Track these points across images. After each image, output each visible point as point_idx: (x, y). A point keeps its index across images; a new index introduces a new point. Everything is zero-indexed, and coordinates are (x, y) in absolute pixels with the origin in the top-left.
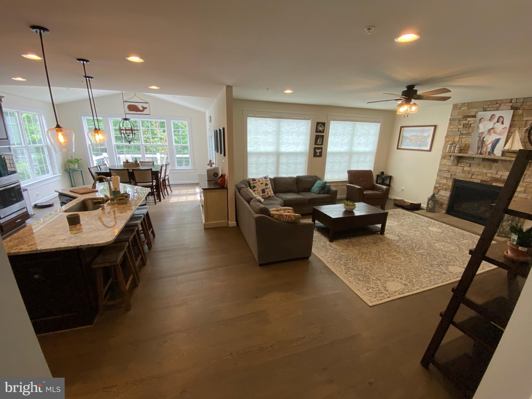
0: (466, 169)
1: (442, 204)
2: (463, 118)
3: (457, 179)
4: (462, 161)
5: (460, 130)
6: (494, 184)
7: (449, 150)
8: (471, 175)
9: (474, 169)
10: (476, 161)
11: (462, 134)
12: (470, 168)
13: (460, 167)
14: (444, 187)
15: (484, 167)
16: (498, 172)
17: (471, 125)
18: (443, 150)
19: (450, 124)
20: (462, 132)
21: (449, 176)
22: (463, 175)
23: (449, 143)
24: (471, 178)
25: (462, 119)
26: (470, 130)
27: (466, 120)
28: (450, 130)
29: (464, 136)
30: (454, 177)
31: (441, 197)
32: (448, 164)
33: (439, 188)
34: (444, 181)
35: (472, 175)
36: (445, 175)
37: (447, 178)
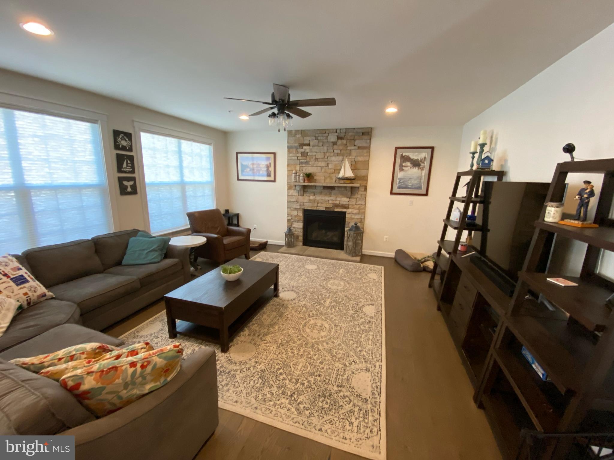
0: (312, 198)
1: (298, 237)
2: (300, 146)
3: (306, 209)
4: (306, 190)
5: (299, 158)
6: (336, 210)
7: (294, 180)
8: (316, 203)
9: (318, 198)
10: (318, 190)
11: (301, 163)
12: (314, 197)
13: (307, 197)
14: (296, 219)
15: (326, 195)
16: (337, 198)
17: (307, 153)
18: (287, 180)
19: (289, 152)
20: (301, 161)
21: (298, 207)
22: (310, 204)
23: (294, 172)
24: (317, 206)
26: (308, 159)
27: (303, 148)
28: (290, 158)
29: (304, 165)
30: (303, 207)
31: (295, 230)
32: (295, 195)
33: (292, 220)
34: (295, 213)
35: (318, 203)
36: (294, 207)
37: (297, 209)
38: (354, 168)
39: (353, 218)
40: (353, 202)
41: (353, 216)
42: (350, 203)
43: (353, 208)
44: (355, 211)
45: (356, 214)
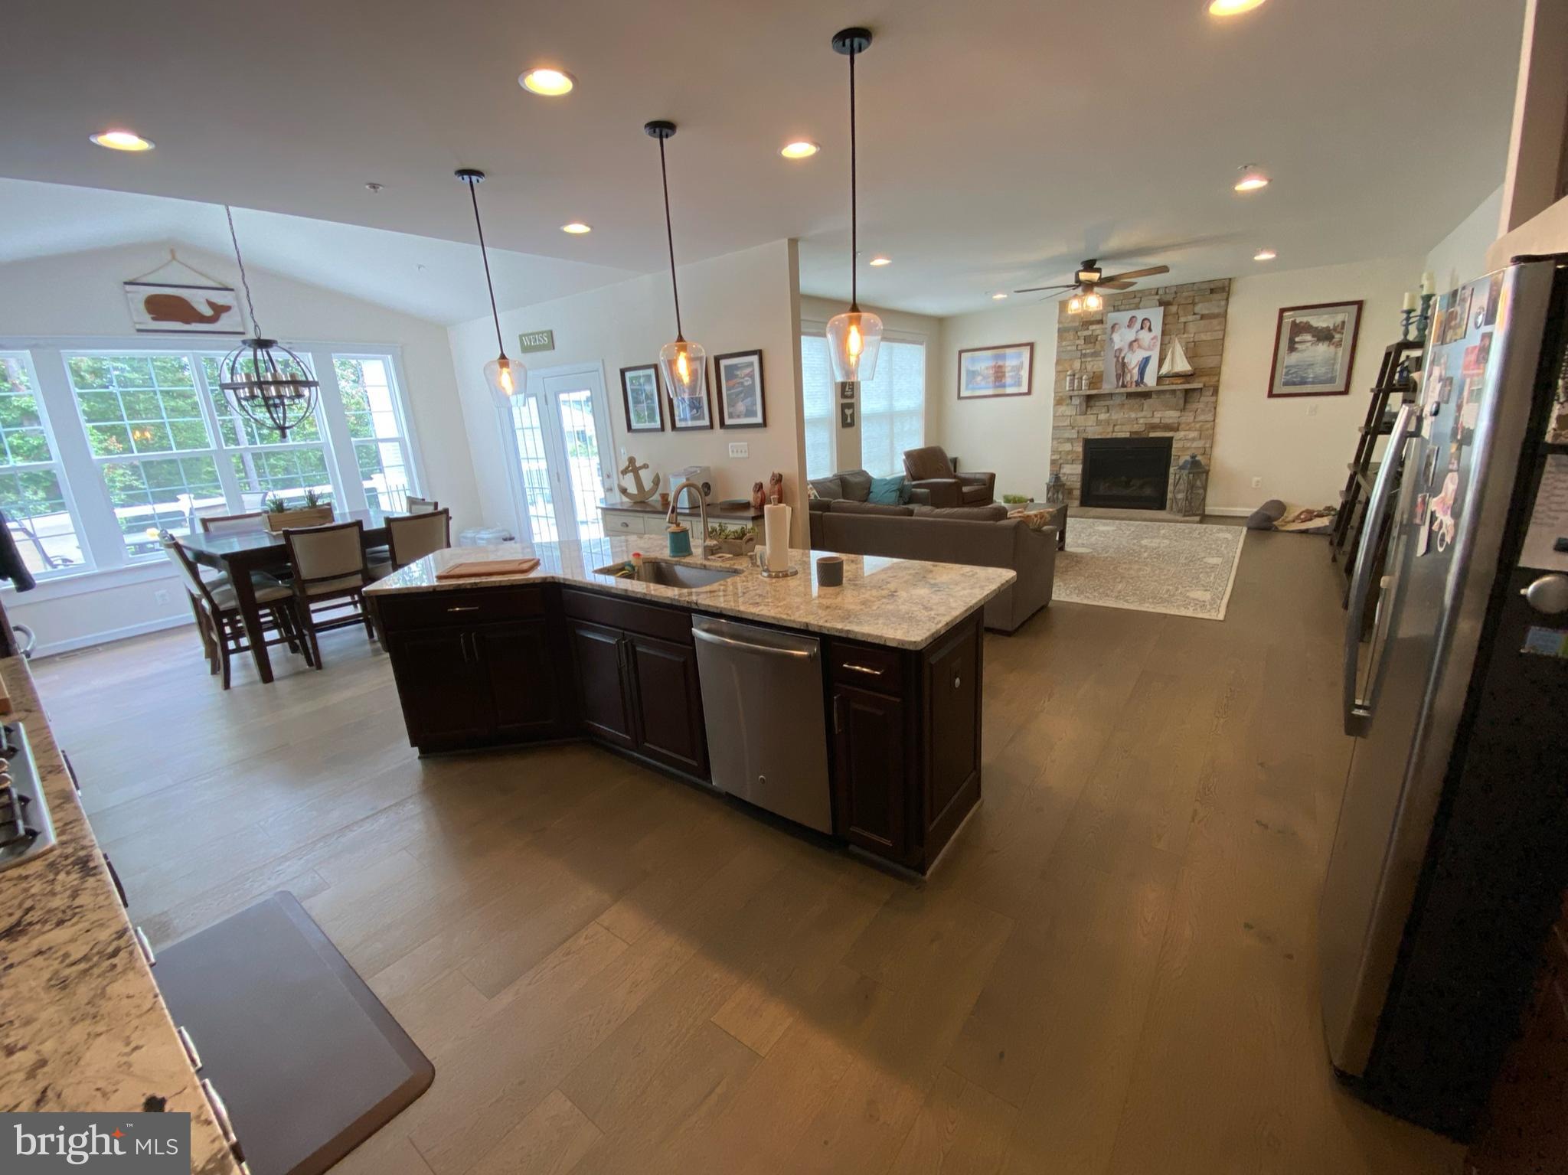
0: (1102, 417)
1: (1070, 491)
2: (1082, 326)
3: (1089, 437)
4: (1092, 403)
5: (1079, 348)
6: (1152, 435)
7: (1070, 387)
8: (1112, 426)
9: (1117, 415)
10: (1117, 400)
11: (1084, 355)
12: (1108, 415)
13: (1092, 416)
14: (1069, 457)
15: (1131, 409)
16: (1155, 413)
17: (1097, 336)
18: (1055, 389)
19: (1061, 338)
20: (1084, 352)
21: (1075, 436)
22: (1099, 429)
23: (1069, 373)
24: (1113, 432)
25: (1080, 328)
26: (1098, 347)
27: (1088, 329)
28: (1061, 349)
29: (1089, 359)
30: (1085, 436)
31: (1066, 478)
32: (1069, 414)
33: (1061, 461)
34: (1068, 447)
35: (1114, 426)
36: (1067, 435)
37: (1072, 439)
38: (1191, 355)
39: (1188, 448)
40: (1188, 417)
41: (1188, 445)
42: (1183, 420)
43: (1189, 430)
44: (1193, 434)
45: (1193, 439)
